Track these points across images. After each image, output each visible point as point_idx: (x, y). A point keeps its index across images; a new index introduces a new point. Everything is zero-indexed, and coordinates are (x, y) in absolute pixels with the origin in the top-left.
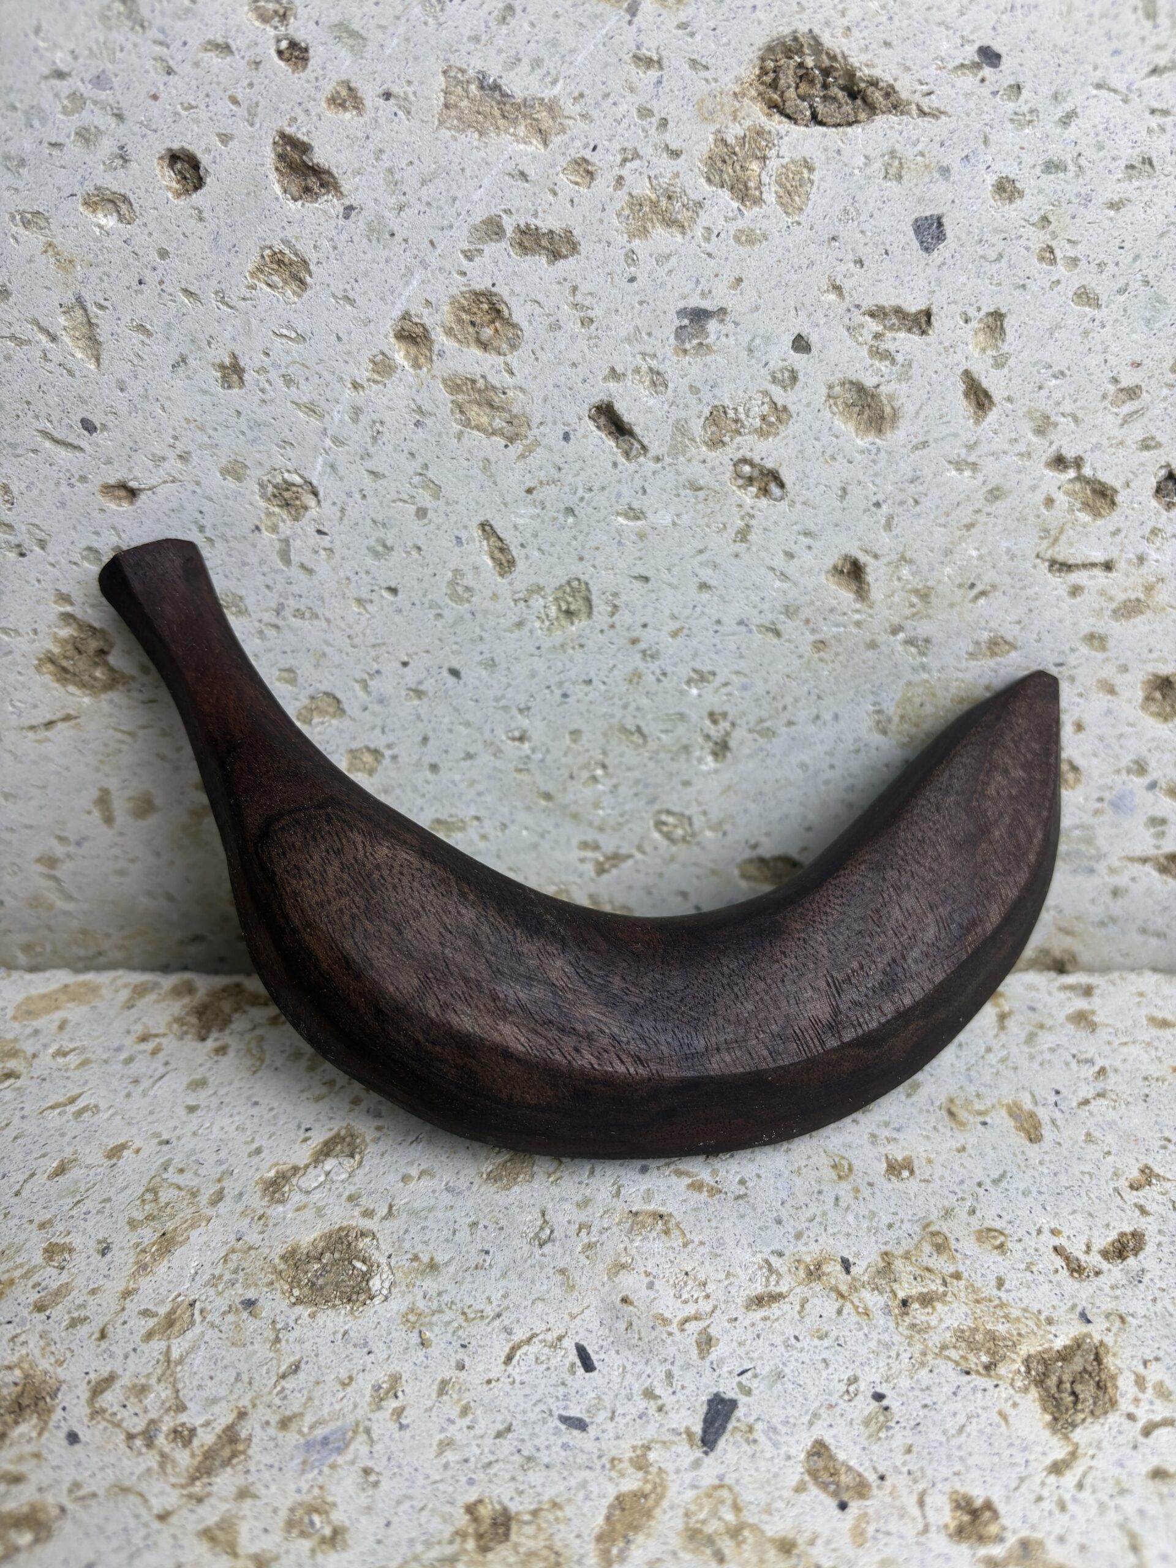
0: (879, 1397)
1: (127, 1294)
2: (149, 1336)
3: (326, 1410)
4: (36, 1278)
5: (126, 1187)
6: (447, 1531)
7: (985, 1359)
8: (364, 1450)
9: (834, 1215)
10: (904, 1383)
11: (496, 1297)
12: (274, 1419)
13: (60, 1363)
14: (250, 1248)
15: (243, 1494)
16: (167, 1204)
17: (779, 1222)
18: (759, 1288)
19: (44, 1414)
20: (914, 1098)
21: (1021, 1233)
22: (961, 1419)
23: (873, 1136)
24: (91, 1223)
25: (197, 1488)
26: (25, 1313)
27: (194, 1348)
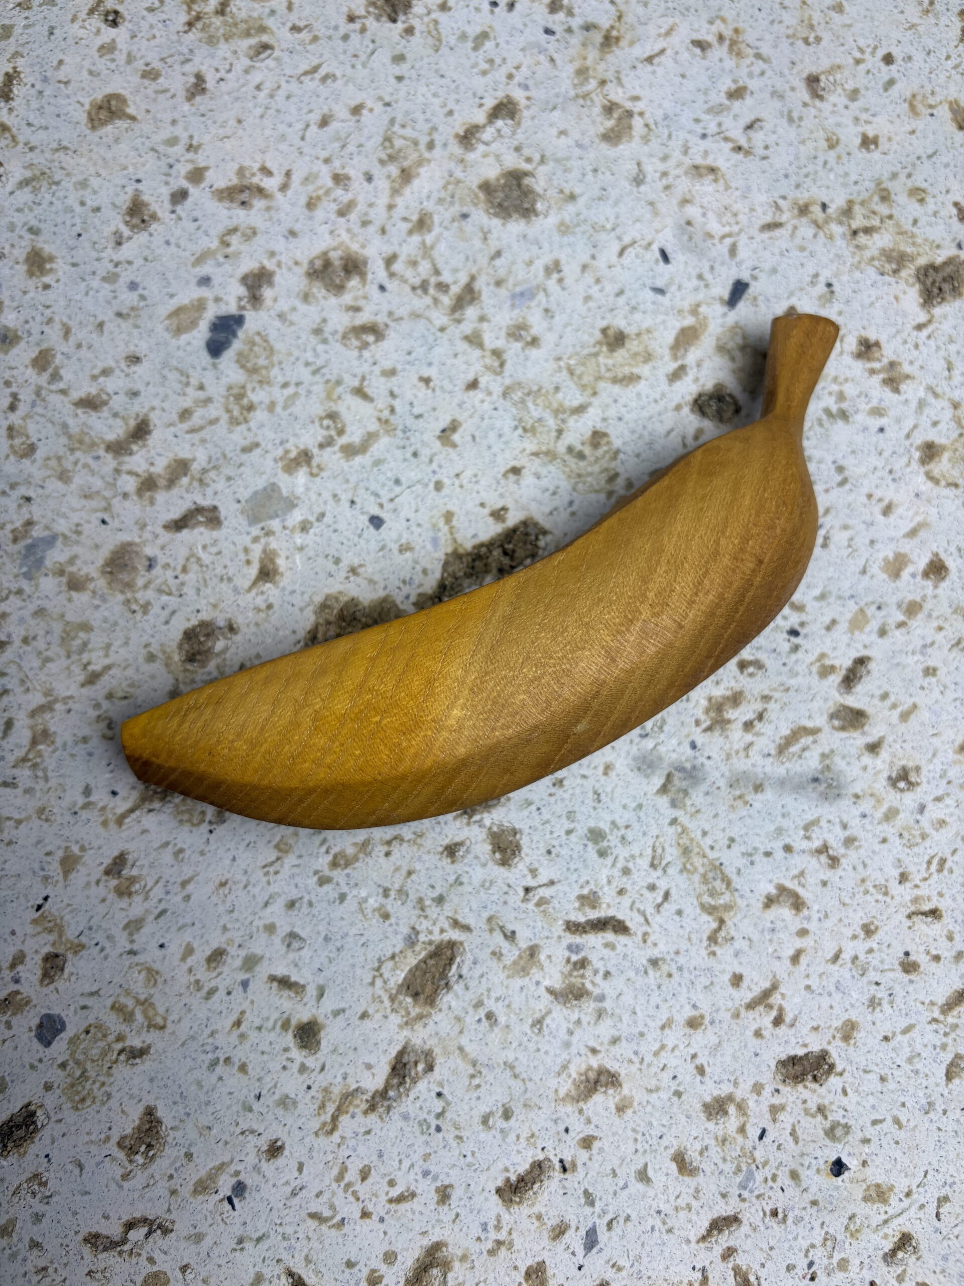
0: (829, 285)
1: (391, 207)
2: (410, 232)
3: (520, 277)
4: (332, 197)
5: (370, 138)
6: (592, 341)
7: (894, 266)
8: (544, 300)
9: (822, 174)
10: (845, 278)
11: (612, 219)
12: (492, 282)
13: (363, 246)
14: (458, 182)
15: (482, 319)
16: (400, 150)
17: (786, 176)
18: (768, 219)
19: (363, 275)
20: (890, 92)
21: (936, 191)
22: (873, 299)
23: (857, 119)
24: (355, 161)
25: (457, 315)
26: (333, 216)
27: (438, 239)
